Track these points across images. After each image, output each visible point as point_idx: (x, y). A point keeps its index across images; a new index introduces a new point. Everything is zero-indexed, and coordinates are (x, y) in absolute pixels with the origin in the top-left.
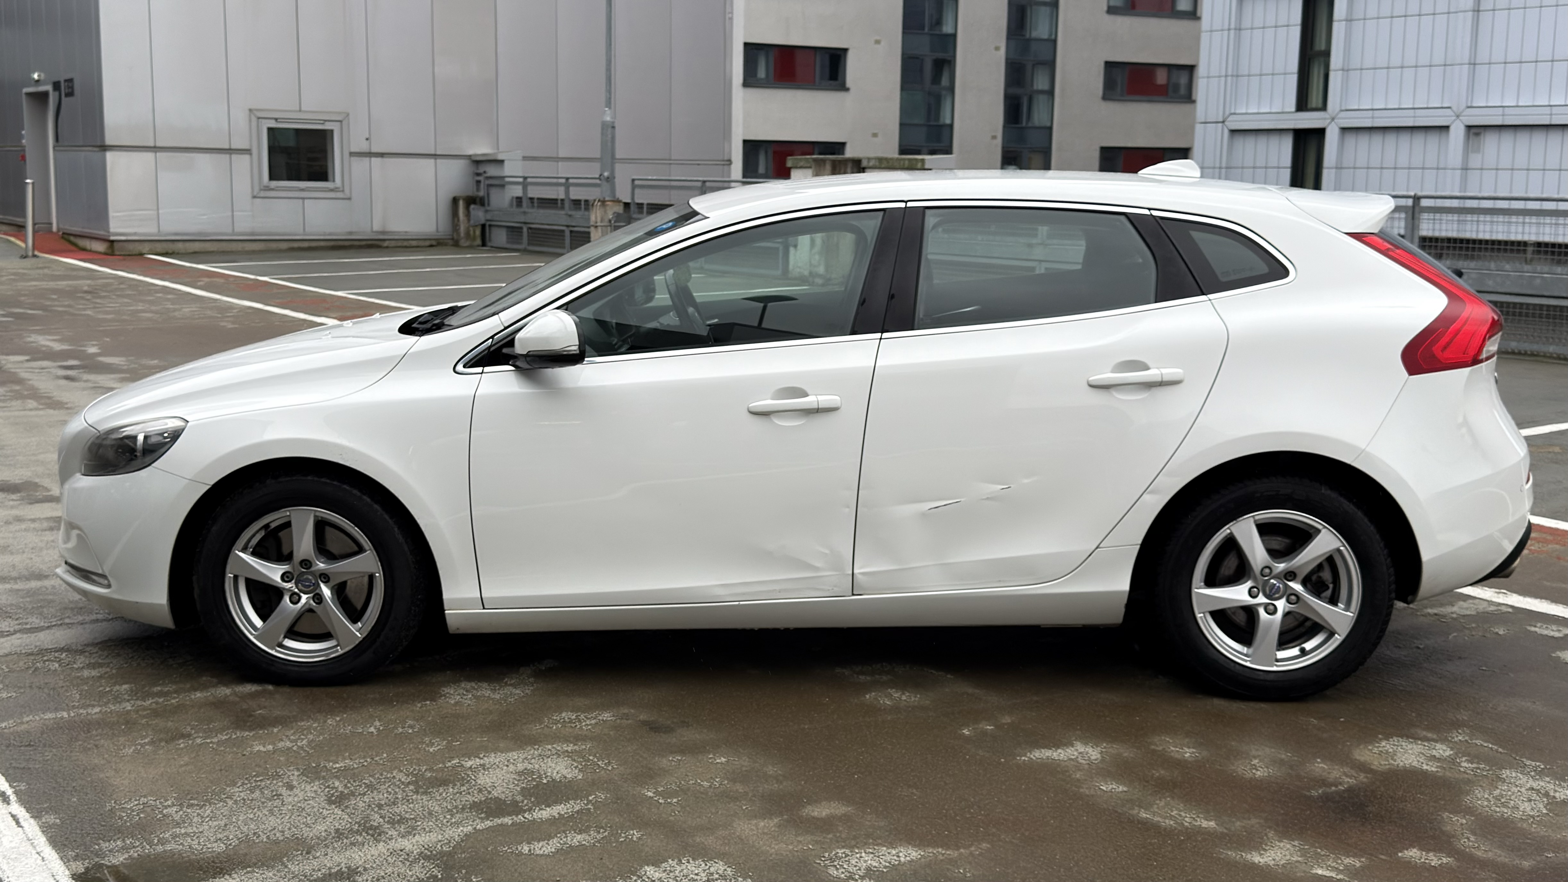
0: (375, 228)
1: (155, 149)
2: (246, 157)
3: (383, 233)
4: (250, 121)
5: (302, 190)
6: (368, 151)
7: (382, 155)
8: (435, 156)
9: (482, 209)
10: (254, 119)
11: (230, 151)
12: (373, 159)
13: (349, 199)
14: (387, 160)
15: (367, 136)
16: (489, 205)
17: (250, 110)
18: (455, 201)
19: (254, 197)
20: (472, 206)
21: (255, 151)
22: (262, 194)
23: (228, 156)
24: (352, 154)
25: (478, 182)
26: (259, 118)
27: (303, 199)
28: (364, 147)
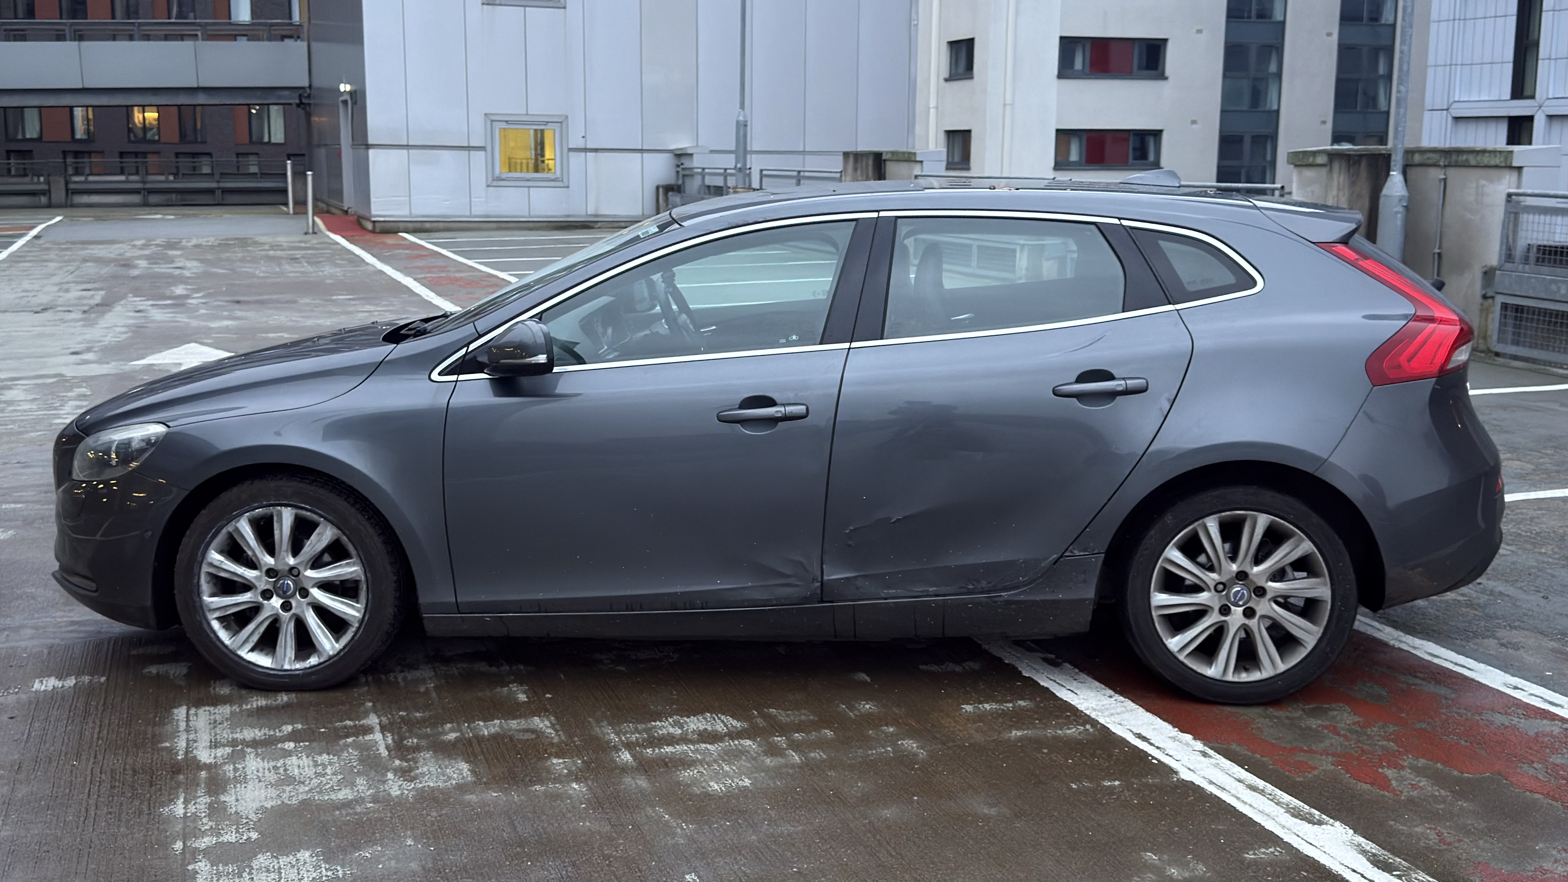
0: (589, 212)
1: (407, 147)
2: (483, 153)
3: (596, 216)
4: (485, 123)
5: (528, 180)
6: (583, 147)
7: (596, 150)
8: (641, 151)
9: (679, 195)
10: (489, 123)
11: (469, 148)
12: (588, 154)
13: (568, 187)
14: (600, 155)
15: (583, 134)
16: (684, 192)
17: (486, 115)
18: (658, 188)
19: (488, 186)
20: (670, 193)
21: (489, 148)
22: (495, 183)
23: (467, 152)
24: (570, 150)
25: (678, 172)
26: (492, 121)
27: (529, 187)
28: (581, 144)
